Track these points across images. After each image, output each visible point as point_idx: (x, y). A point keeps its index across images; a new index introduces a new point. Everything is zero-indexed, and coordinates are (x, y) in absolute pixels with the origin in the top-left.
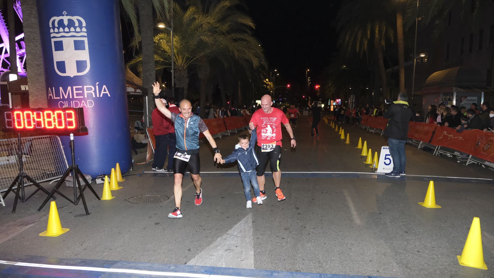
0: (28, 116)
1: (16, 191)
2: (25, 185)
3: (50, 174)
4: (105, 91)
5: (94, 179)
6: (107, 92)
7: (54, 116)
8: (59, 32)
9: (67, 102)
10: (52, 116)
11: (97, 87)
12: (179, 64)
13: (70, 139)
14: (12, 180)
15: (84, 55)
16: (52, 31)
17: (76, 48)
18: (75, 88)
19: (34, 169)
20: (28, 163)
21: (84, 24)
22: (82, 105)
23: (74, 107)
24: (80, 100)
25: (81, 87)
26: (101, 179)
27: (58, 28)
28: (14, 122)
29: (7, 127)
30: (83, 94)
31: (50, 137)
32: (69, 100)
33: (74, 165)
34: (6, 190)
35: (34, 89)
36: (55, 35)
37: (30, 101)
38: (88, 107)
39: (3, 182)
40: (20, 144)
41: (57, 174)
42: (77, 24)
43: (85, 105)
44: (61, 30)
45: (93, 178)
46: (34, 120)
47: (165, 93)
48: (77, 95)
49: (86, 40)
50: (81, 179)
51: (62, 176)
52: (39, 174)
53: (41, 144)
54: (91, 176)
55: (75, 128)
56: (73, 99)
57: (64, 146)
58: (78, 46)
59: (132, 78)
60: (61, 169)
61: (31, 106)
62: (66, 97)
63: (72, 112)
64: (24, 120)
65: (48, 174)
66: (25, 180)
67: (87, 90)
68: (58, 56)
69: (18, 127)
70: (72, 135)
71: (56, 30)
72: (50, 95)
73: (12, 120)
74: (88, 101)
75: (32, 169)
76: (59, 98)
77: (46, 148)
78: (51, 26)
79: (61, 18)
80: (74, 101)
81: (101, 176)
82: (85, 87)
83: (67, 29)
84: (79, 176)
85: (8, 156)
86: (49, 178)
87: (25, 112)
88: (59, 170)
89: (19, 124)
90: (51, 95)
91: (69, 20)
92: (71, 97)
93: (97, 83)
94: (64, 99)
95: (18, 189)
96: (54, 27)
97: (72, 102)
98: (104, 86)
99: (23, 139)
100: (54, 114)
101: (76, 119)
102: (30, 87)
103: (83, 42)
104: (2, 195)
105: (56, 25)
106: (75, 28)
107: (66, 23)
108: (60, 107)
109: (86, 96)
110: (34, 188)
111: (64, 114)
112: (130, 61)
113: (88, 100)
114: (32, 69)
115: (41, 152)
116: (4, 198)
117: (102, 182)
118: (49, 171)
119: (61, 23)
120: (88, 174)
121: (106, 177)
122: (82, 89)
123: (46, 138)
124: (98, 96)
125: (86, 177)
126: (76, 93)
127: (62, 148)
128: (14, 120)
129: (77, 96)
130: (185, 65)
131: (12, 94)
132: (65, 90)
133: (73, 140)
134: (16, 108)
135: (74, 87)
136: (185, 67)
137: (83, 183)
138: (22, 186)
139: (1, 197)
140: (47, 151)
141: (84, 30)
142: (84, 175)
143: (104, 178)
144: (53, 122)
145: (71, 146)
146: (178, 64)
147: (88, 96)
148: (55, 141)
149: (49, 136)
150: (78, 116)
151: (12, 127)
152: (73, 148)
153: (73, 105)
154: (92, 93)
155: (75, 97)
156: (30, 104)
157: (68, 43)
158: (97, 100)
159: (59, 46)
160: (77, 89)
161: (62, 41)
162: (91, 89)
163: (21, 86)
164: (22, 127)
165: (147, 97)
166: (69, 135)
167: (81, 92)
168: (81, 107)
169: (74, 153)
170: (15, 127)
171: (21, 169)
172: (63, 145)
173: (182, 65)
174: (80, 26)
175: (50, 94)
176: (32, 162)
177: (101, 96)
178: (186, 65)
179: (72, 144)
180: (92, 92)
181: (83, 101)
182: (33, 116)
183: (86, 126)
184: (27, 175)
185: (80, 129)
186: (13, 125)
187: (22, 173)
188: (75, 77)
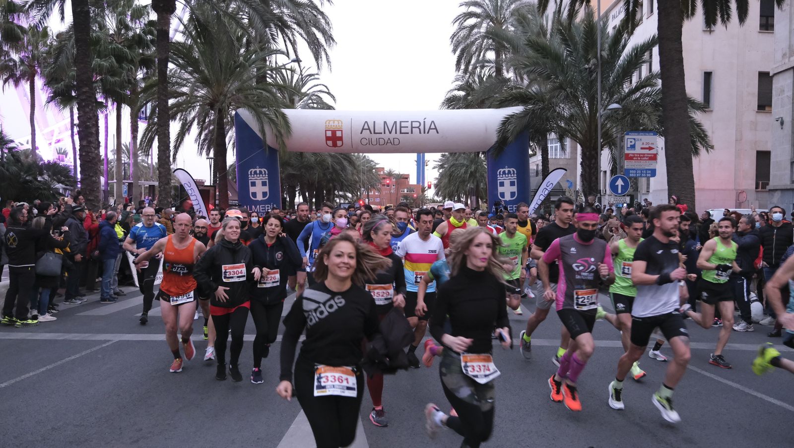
8: (254, 177)
15: (266, 189)
16: (250, 176)
17: (263, 186)
21: (267, 173)
24: (263, 213)
27: (254, 175)
30: (265, 209)
36: (251, 179)
42: (263, 173)
44: (255, 176)
48: (262, 210)
49: (267, 180)
56: (260, 212)
58: (264, 184)
68: (252, 189)
71: (252, 176)
78: (249, 173)
79: (256, 169)
83: (258, 176)
91: (260, 171)
96: (251, 175)
103: (266, 182)
105: (253, 173)
106: (263, 175)
107: (258, 172)
119: (255, 172)
122: (265, 207)
135: (261, 206)
141: (267, 175)
157: (259, 183)
159: (254, 184)
160: (262, 207)
161: (255, 182)
174: (265, 174)
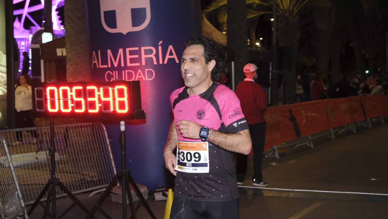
0: (65, 93)
1: (45, 204)
2: (57, 196)
3: (90, 181)
4: (171, 54)
5: (151, 193)
6: (175, 56)
7: (99, 93)
9: (117, 72)
10: (97, 93)
11: (160, 48)
12: (286, 8)
13: (120, 130)
14: (40, 188)
18: (130, 51)
19: (70, 173)
20: (62, 164)
22: (137, 77)
23: (127, 80)
24: (135, 69)
25: (137, 49)
26: (161, 193)
28: (46, 103)
29: (37, 110)
30: (139, 60)
31: (92, 126)
32: (120, 69)
33: (124, 170)
34: (32, 202)
35: (74, 53)
37: (68, 71)
38: (147, 79)
39: (29, 190)
40: (52, 135)
41: (100, 182)
43: (142, 76)
45: (150, 191)
46: (72, 99)
47: (261, 57)
48: (132, 60)
50: (133, 192)
51: (107, 185)
52: (75, 182)
53: (80, 136)
54: (148, 188)
55: (128, 112)
56: (126, 67)
57: (111, 140)
59: (211, 33)
60: (106, 175)
61: (69, 79)
62: (116, 65)
63: (125, 88)
64: (59, 99)
65: (88, 182)
66: (57, 189)
67: (146, 54)
68: (106, 3)
69: (50, 110)
70: (122, 123)
72: (94, 62)
73: (43, 99)
74: (146, 70)
75: (67, 173)
76: (106, 66)
77: (87, 142)
80: (126, 71)
81: (162, 188)
82: (143, 49)
84: (131, 185)
85: (37, 152)
86: (89, 187)
87: (61, 88)
88: (104, 176)
89: (53, 106)
90: (96, 62)
92: (123, 65)
93: (161, 42)
94: (113, 68)
95: (47, 202)
97: (123, 71)
98: (171, 47)
99: (57, 128)
100: (99, 91)
101: (129, 99)
102: (69, 51)
104: (27, 211)
108: (107, 81)
109: (144, 63)
110: (69, 202)
111: (113, 91)
112: (208, 7)
113: (147, 68)
114: (72, 24)
115: (79, 147)
116: (29, 214)
117: (164, 198)
118: (90, 177)
120: (144, 184)
121: (170, 190)
122: (138, 52)
123: (87, 126)
124: (161, 62)
125: (140, 189)
126: (130, 59)
127: (108, 143)
128: (46, 99)
129: (131, 63)
130: (295, 9)
131: (45, 62)
132: (115, 54)
133: (124, 131)
134: (48, 82)
135: (128, 50)
136: (295, 13)
137: (136, 198)
138: (53, 198)
139: (26, 212)
140: (88, 146)
142: (138, 185)
143: (166, 192)
144: (97, 102)
145: (120, 140)
146: (283, 7)
147: (146, 62)
148: (99, 132)
149: (91, 124)
150: (132, 94)
151: (44, 110)
152: (123, 143)
153: (125, 77)
154: (151, 59)
155: (129, 64)
156: (68, 76)
158: (159, 68)
160: (131, 53)
162: (151, 52)
163: (57, 49)
164: (56, 110)
165: (233, 63)
166: (119, 125)
167: (137, 56)
168: (136, 80)
169: (125, 151)
170: (48, 111)
171: (53, 172)
172: (109, 139)
173: (291, 8)
175: (94, 60)
176: (68, 162)
177: (166, 62)
178: (297, 8)
179: (123, 137)
180: (152, 56)
181: (140, 71)
182: (71, 94)
183: (142, 110)
184: (60, 181)
185: (135, 113)
186: (44, 107)
187: (53, 178)
188: (129, 34)
